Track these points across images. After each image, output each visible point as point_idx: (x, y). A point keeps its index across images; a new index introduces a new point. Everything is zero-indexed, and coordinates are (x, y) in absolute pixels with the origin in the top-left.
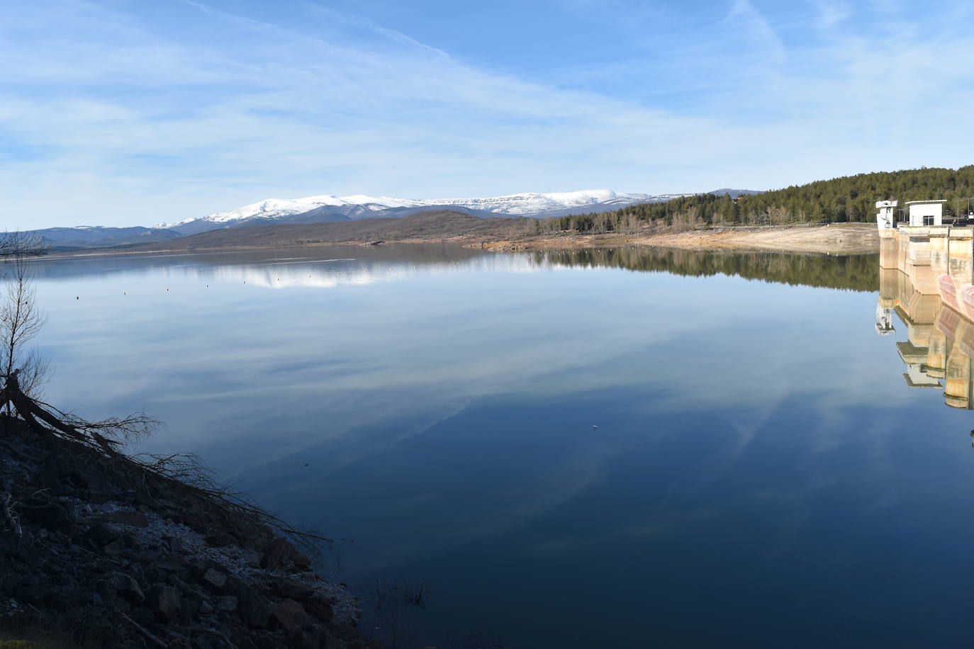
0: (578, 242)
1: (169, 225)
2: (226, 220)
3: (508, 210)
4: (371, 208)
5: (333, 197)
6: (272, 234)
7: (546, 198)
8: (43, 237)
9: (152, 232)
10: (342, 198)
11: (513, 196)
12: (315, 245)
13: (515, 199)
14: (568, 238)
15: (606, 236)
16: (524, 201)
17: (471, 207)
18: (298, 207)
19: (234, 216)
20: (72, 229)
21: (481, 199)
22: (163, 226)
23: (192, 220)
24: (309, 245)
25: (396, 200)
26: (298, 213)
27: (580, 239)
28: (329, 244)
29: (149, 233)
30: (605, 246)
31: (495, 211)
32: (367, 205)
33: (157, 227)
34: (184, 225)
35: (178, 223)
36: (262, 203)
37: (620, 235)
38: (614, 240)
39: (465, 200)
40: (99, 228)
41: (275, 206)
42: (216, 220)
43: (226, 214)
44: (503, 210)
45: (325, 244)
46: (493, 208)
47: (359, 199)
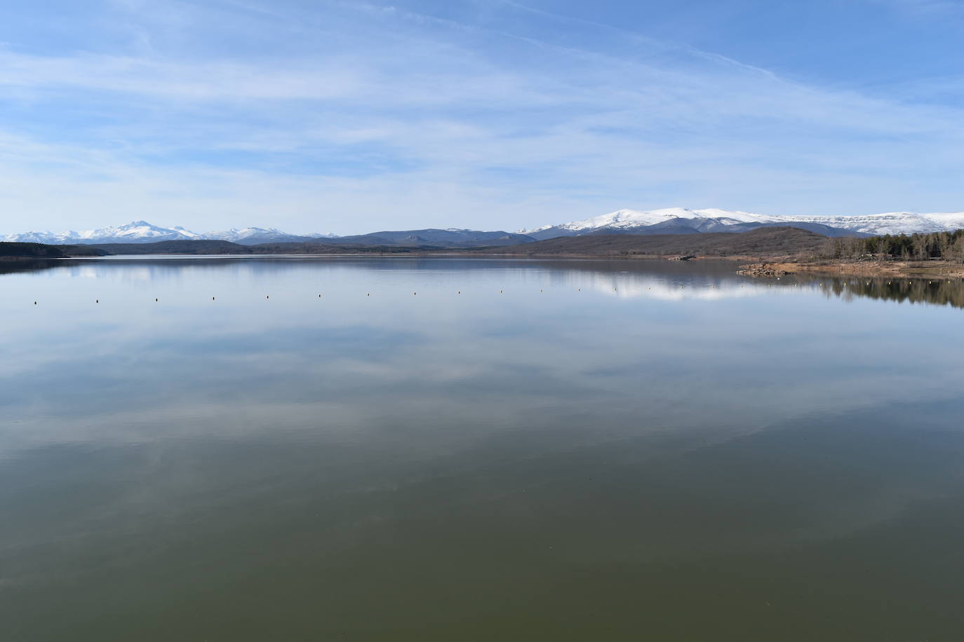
0: (885, 270)
1: (528, 231)
2: (579, 229)
3: (877, 230)
4: (724, 222)
5: (686, 210)
6: (609, 244)
7: (922, 219)
8: (418, 237)
9: (510, 237)
10: (696, 211)
11: (884, 215)
12: (640, 256)
13: (885, 218)
14: (874, 264)
15: (926, 263)
16: (895, 221)
17: (833, 226)
18: (650, 219)
19: (589, 225)
20: (444, 231)
21: (846, 217)
22: (523, 231)
23: (549, 227)
25: (751, 215)
26: (649, 225)
27: (888, 266)
28: (654, 256)
29: (507, 237)
30: (925, 277)
31: (860, 231)
32: (719, 219)
33: (517, 233)
34: (541, 232)
35: (536, 230)
36: (615, 213)
37: (949, 263)
38: (937, 270)
39: (827, 217)
40: (466, 231)
41: (628, 216)
42: (571, 228)
43: (580, 223)
44: (870, 230)
45: (650, 256)
46: (858, 228)
47: (712, 213)
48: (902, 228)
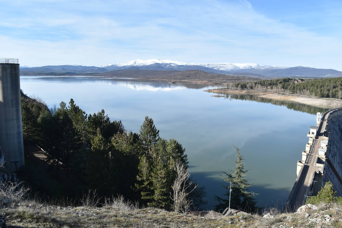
1: (103, 66)
2: (122, 66)
3: (220, 68)
4: (172, 65)
5: (159, 60)
6: (138, 73)
8: (63, 68)
9: (98, 69)
10: (162, 61)
11: (222, 63)
13: (222, 65)
14: (237, 91)
15: (250, 91)
16: (226, 66)
17: (206, 67)
18: (147, 63)
19: (125, 65)
20: (72, 66)
21: (210, 64)
22: (101, 66)
24: (151, 79)
26: (146, 65)
29: (97, 69)
31: (215, 68)
32: (170, 64)
33: (99, 67)
34: (108, 67)
35: (106, 66)
36: (134, 61)
37: (255, 91)
39: (204, 64)
40: (80, 66)
41: (139, 62)
42: (119, 66)
43: (123, 64)
44: (218, 68)
46: (214, 68)
47: (167, 61)
48: (227, 68)
